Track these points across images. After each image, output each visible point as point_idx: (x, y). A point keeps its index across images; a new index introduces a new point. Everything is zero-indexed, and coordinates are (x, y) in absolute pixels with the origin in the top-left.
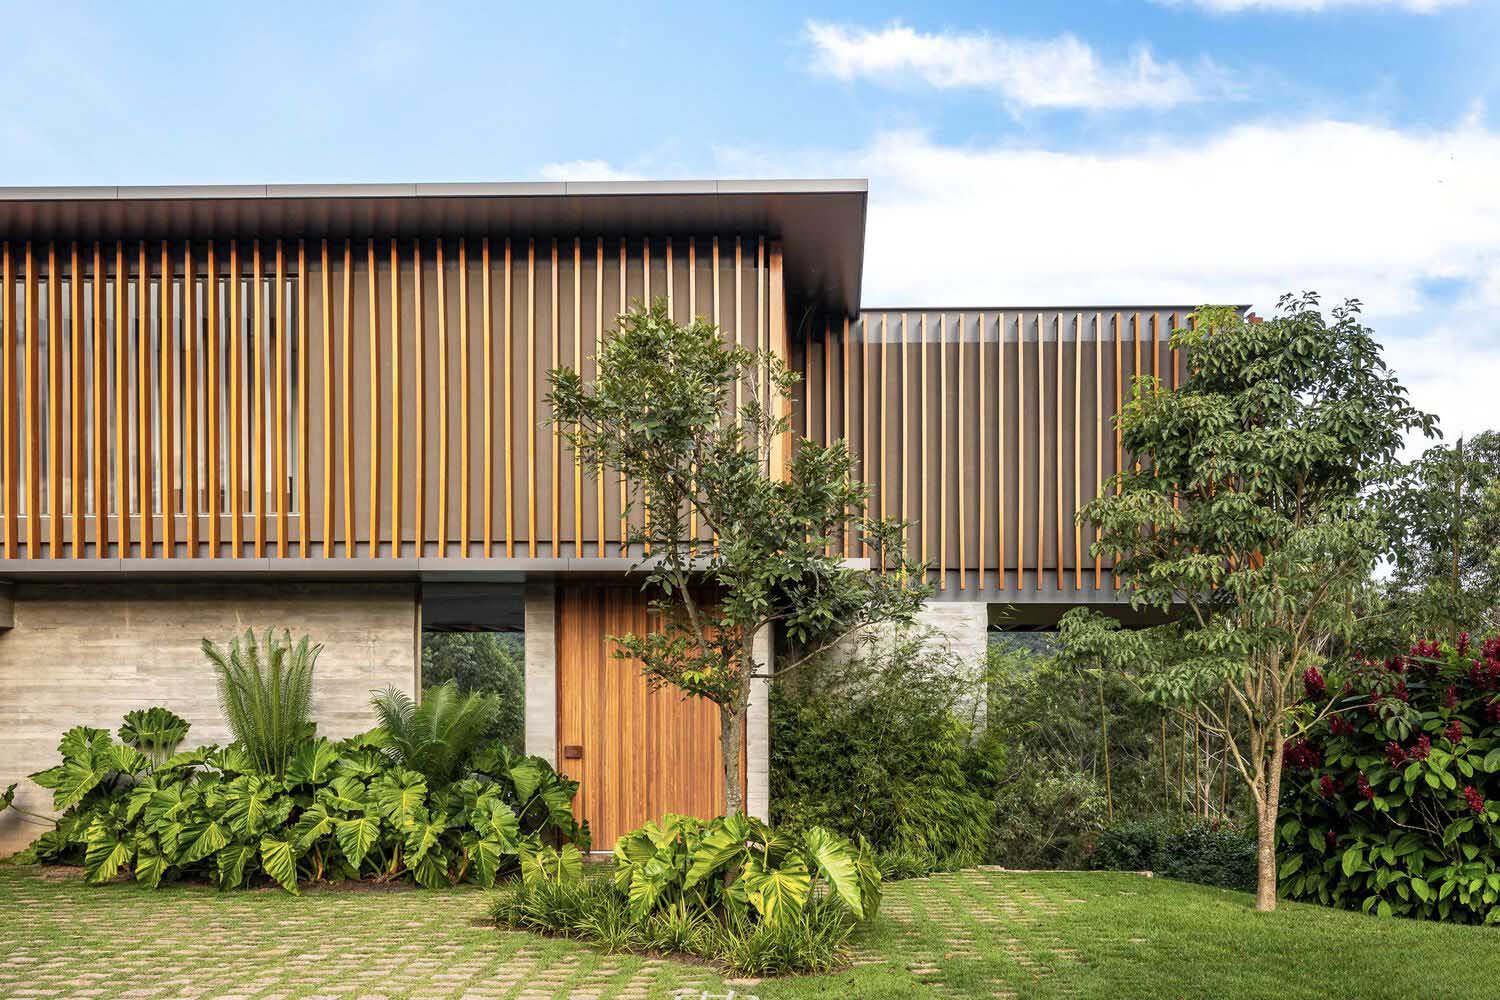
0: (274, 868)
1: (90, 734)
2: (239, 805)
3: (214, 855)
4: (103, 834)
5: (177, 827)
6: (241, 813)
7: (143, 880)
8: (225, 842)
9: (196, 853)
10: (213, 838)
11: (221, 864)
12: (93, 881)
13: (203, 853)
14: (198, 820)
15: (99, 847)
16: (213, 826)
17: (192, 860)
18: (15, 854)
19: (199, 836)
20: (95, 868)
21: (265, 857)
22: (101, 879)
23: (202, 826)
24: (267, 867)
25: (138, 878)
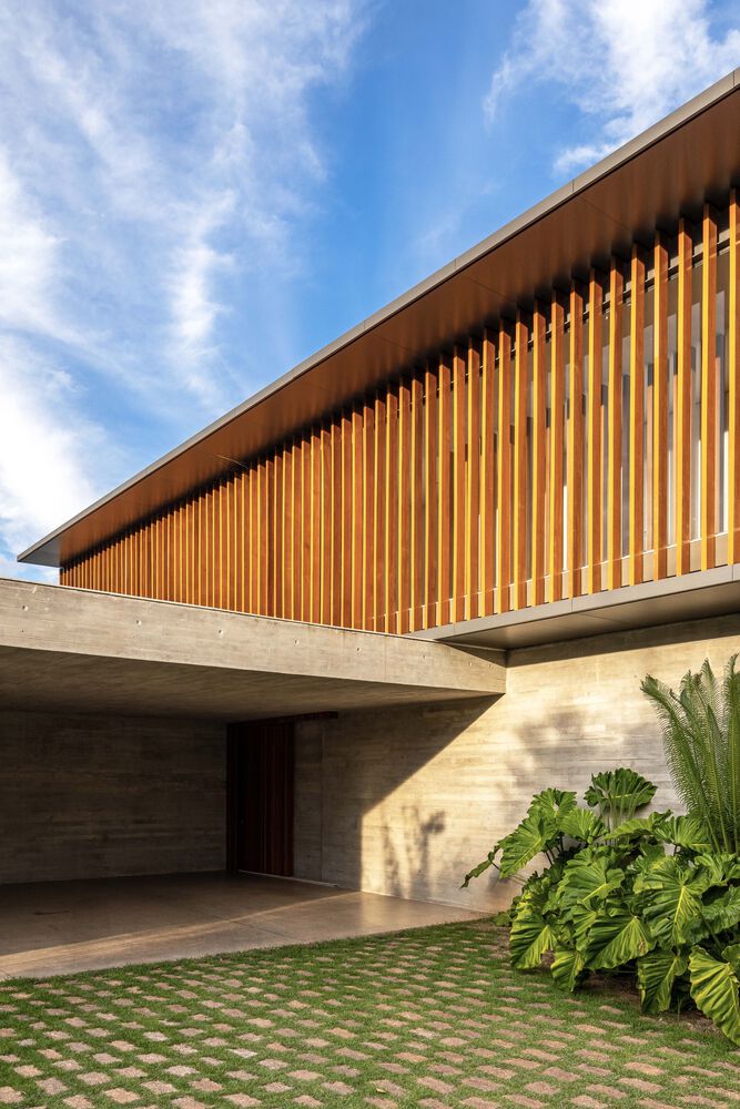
0: (707, 1000)
1: (558, 797)
2: (663, 898)
3: (633, 963)
4: (529, 913)
5: (592, 917)
6: (665, 909)
7: (559, 978)
8: (648, 947)
9: (612, 958)
10: (632, 941)
11: (642, 977)
12: (519, 967)
13: (619, 959)
14: (614, 912)
15: (524, 927)
16: (634, 922)
17: (606, 966)
18: (500, 913)
19: (615, 934)
20: (522, 952)
21: (695, 982)
22: (527, 966)
23: (619, 921)
24: (698, 998)
25: (555, 974)
